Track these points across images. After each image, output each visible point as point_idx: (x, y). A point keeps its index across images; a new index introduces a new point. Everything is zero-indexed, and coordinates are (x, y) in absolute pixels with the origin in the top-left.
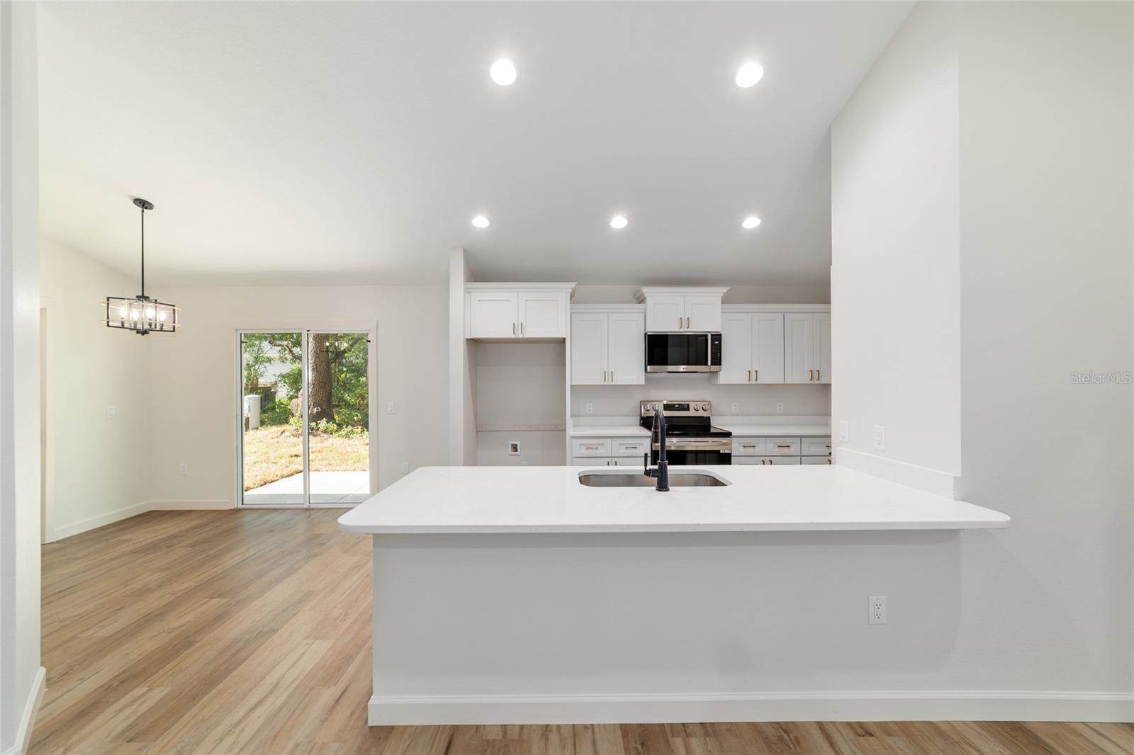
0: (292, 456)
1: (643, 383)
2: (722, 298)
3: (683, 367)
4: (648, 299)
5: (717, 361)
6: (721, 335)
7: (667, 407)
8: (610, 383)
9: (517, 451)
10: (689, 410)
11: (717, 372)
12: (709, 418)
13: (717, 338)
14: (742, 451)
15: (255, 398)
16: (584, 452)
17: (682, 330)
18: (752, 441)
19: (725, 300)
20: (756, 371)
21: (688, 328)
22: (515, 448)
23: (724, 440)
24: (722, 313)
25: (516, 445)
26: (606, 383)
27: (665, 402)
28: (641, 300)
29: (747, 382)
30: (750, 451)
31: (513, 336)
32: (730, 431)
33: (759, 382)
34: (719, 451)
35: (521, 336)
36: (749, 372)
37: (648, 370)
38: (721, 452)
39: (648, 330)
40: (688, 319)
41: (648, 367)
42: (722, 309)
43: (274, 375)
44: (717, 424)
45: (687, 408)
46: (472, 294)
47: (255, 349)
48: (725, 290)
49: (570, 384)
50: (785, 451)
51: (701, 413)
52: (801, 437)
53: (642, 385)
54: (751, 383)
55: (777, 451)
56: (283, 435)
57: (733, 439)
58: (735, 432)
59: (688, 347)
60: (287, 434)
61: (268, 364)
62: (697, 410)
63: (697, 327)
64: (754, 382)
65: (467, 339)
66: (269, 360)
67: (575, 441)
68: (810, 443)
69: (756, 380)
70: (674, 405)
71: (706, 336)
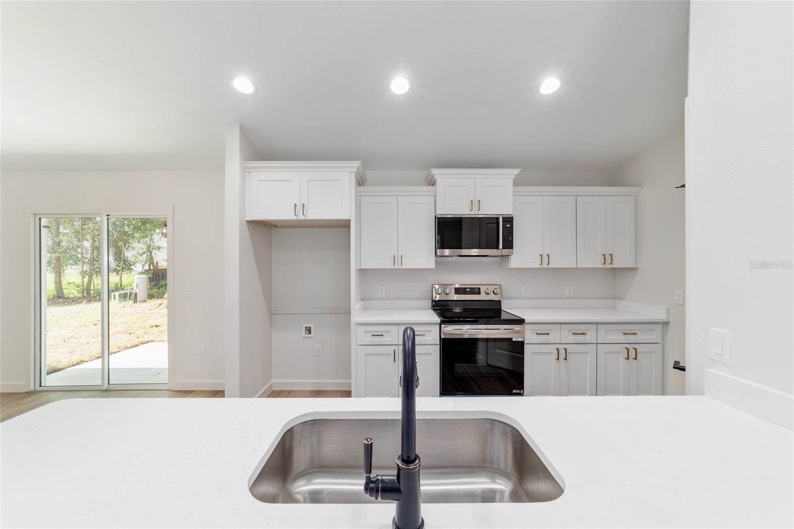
0: (152, 327)
1: (433, 267)
2: (514, 180)
3: (475, 250)
4: (438, 183)
5: (509, 245)
6: (513, 218)
7: (458, 291)
8: (400, 267)
9: (310, 333)
10: (480, 294)
11: (509, 256)
12: (500, 301)
13: (509, 220)
14: (536, 338)
15: (145, 277)
16: (369, 339)
17: (473, 213)
18: (545, 328)
19: (517, 183)
20: (548, 255)
21: (479, 210)
22: (309, 330)
23: (517, 328)
24: (514, 195)
25: (310, 328)
26: (396, 267)
27: (457, 286)
28: (432, 183)
29: (539, 266)
30: (544, 338)
31: (295, 218)
32: (523, 317)
33: (551, 266)
34: (512, 338)
35: (303, 218)
36: (541, 255)
37: (438, 254)
38: (514, 340)
39: (438, 212)
40: (479, 201)
41: (438, 250)
42: (514, 192)
43: (164, 260)
44: (509, 308)
45: (477, 291)
46: (252, 173)
47: (148, 239)
48: (516, 171)
49: (354, 268)
50: (580, 338)
51: (492, 297)
52: (597, 324)
53: (434, 269)
54: (543, 266)
55: (572, 338)
56: (161, 306)
57: (525, 325)
58: (528, 318)
59: (480, 230)
60: (163, 306)
61: (157, 251)
62: (489, 294)
63: (488, 210)
64: (546, 266)
65: (247, 221)
66: (159, 248)
67: (360, 328)
68: (606, 330)
69: (548, 264)
70: (465, 288)
71: (498, 219)
